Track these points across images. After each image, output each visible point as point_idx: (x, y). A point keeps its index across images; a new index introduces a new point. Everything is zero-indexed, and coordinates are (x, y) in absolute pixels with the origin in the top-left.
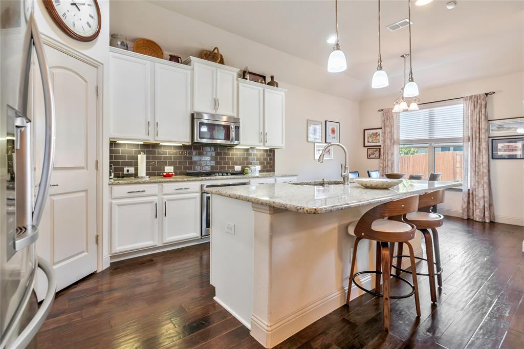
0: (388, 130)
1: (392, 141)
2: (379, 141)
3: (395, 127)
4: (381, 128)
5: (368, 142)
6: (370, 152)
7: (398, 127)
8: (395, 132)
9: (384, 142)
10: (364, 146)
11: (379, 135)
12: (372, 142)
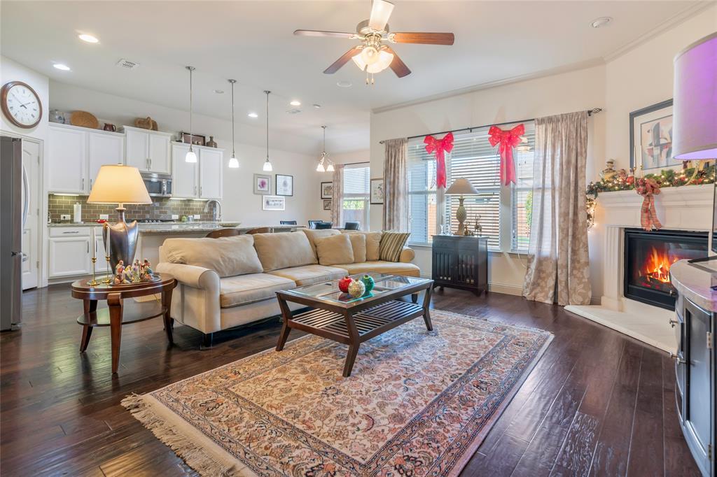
0: (336, 184)
1: (339, 194)
2: (331, 194)
3: (341, 182)
4: (332, 182)
5: (324, 194)
6: (325, 204)
7: (343, 182)
8: (341, 186)
9: (334, 195)
10: (322, 198)
11: (332, 188)
12: (327, 194)
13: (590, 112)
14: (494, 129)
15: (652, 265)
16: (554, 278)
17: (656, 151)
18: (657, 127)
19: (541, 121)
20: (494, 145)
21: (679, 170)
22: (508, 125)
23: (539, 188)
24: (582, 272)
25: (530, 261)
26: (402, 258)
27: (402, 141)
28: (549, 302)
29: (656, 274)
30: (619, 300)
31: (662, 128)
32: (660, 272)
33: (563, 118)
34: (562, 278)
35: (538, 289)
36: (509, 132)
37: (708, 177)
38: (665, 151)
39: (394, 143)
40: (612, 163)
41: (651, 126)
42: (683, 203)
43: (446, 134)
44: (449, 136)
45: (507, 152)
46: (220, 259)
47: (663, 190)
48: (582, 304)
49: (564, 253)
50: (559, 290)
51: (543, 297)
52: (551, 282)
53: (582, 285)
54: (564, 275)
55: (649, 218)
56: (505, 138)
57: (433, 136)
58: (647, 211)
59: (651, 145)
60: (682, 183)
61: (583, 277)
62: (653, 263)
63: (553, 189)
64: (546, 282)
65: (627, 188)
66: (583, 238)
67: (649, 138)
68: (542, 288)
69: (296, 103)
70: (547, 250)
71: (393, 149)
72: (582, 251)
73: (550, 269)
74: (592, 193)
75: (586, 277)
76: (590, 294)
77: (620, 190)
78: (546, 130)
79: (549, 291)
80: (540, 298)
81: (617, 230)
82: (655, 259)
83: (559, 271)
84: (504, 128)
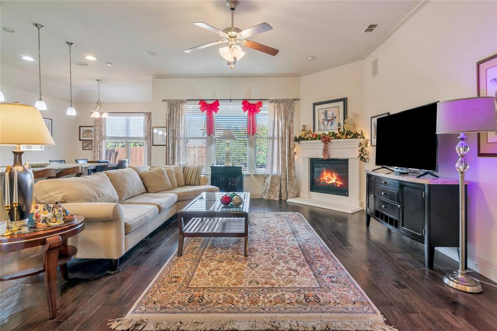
0: (98, 128)
1: (101, 137)
2: (92, 137)
3: (103, 127)
4: (93, 127)
5: (83, 137)
6: (84, 145)
7: (105, 127)
8: (103, 130)
9: (95, 138)
10: (80, 140)
11: (92, 131)
12: (87, 137)
13: (294, 100)
14: (245, 102)
15: (323, 176)
16: (279, 186)
17: (326, 123)
18: (326, 111)
19: (272, 101)
20: (245, 111)
21: (336, 132)
22: (253, 101)
23: (270, 138)
24: (293, 182)
25: (265, 178)
26: (201, 182)
27: (182, 102)
28: (277, 199)
29: (325, 180)
30: (309, 193)
31: (328, 112)
32: (327, 179)
33: (283, 101)
34: (283, 185)
35: (271, 193)
36: (254, 104)
37: (350, 136)
38: (330, 123)
39: (175, 102)
40: (304, 126)
41: (323, 111)
42: (339, 147)
43: (214, 101)
44: (216, 103)
45: (252, 116)
46: (96, 195)
47: (332, 140)
48: (293, 198)
49: (284, 173)
50: (282, 192)
51: (274, 197)
52: (278, 189)
53: (293, 188)
54: (285, 184)
55: (325, 153)
56: (252, 107)
57: (205, 101)
58: (325, 150)
59: (323, 119)
60: (339, 138)
61: (293, 184)
62: (323, 175)
63: (278, 139)
64: (275, 189)
65: (315, 139)
66: (293, 165)
67: (322, 116)
68: (273, 192)
69: (90, 58)
70: (275, 172)
71: (174, 106)
72: (293, 170)
73: (277, 181)
74: (297, 141)
75: (295, 183)
76: (296, 192)
77: (311, 140)
78: (274, 106)
79: (277, 193)
80: (272, 198)
81: (308, 159)
82: (325, 173)
83: (282, 182)
84: (251, 102)
